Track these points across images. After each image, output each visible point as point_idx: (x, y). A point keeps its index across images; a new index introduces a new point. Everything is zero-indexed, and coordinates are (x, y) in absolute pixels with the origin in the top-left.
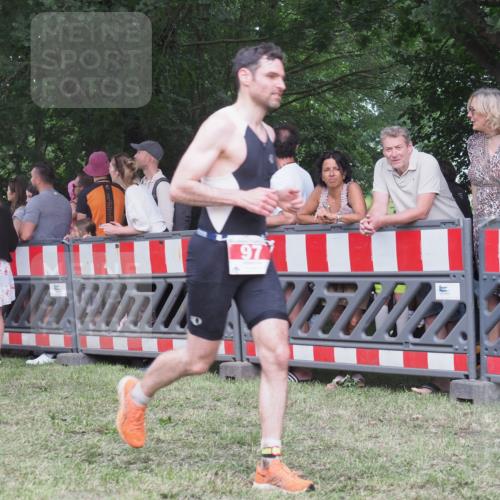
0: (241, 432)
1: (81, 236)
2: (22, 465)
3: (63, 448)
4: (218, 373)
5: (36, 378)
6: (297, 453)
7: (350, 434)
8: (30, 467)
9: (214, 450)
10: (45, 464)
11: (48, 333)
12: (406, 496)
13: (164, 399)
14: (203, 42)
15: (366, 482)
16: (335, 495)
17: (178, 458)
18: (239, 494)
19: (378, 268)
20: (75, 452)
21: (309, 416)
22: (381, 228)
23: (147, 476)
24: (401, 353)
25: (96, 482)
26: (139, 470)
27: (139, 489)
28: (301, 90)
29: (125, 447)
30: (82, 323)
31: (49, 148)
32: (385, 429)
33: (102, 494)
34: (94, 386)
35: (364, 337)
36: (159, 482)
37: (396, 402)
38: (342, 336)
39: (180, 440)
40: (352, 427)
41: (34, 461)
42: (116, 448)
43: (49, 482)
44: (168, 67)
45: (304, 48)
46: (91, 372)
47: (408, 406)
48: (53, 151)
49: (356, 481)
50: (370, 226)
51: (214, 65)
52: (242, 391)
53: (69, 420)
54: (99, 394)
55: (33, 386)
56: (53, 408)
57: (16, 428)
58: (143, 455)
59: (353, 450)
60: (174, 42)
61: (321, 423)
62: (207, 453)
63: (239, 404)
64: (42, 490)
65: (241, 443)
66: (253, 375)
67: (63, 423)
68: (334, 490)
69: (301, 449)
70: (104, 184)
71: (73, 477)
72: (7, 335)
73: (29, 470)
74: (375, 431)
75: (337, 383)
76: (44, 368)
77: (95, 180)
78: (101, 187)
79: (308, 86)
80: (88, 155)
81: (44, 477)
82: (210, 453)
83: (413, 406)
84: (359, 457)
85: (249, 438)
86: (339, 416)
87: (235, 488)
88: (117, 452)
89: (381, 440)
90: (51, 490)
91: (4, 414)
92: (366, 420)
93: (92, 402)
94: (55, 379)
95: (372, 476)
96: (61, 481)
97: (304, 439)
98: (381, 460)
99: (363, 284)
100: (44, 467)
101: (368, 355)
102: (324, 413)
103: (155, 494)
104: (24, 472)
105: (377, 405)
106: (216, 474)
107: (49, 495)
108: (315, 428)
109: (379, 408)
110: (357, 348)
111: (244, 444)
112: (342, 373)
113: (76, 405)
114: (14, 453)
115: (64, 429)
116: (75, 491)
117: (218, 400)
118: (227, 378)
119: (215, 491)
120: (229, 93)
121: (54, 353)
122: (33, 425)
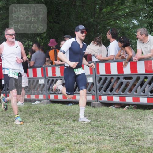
0: (97, 124)
1: (48, 65)
2: (32, 135)
3: (44, 129)
4: (90, 105)
5: (35, 108)
6: (115, 130)
7: (131, 123)
8: (34, 135)
9: (90, 129)
10: (39, 134)
11: (38, 95)
12: (149, 142)
13: (74, 114)
14: (84, 4)
15: (136, 138)
16: (127, 142)
17: (79, 132)
18: (98, 142)
19: (139, 72)
20: (48, 131)
21: (118, 118)
22: (140, 60)
23: (70, 137)
24: (146, 98)
25: (54, 140)
26: (67, 136)
27: (67, 141)
28: (114, 18)
29: (62, 129)
30: (49, 91)
31: (38, 38)
32: (142, 122)
33: (56, 143)
34: (53, 110)
35: (135, 93)
36: (73, 139)
37: (145, 113)
38: (128, 93)
39: (79, 126)
40: (131, 121)
41: (36, 133)
42: (60, 129)
43: (40, 140)
44: (73, 12)
45: (115, 5)
46: (52, 106)
47: (149, 115)
48: (39, 39)
49: (133, 138)
50: (136, 59)
51: (88, 11)
52: (98, 111)
53: (46, 121)
54: (54, 113)
55: (35, 111)
56: (41, 117)
57: (30, 124)
58: (68, 131)
59: (132, 128)
60: (75, 4)
61: (122, 120)
62: (88, 130)
63: (97, 115)
64: (38, 142)
65: (98, 127)
66: (101, 106)
67: (44, 122)
68: (127, 141)
69: (116, 128)
70: (54, 49)
71: (47, 138)
72: (26, 96)
73: (34, 136)
74: (139, 122)
75: (127, 108)
76: (37, 105)
77: (52, 47)
78: (53, 50)
79: (116, 16)
80: (49, 40)
81: (39, 138)
82: (89, 130)
83: (150, 114)
84: (134, 130)
85: (100, 125)
86: (128, 118)
87: (96, 140)
88: (60, 130)
89: (141, 125)
90: (41, 142)
91: (26, 120)
92: (136, 119)
93: (52, 115)
94: (41, 109)
95: (138, 136)
96: (44, 139)
97: (117, 125)
98: (141, 131)
99: (135, 77)
100: (38, 135)
101: (136, 99)
102: (123, 117)
103: (72, 143)
104: (33, 137)
105: (139, 114)
106: (91, 136)
107: (40, 144)
108: (120, 122)
109: (140, 115)
110: (133, 97)
111: (99, 127)
112: (129, 105)
113: (47, 116)
114: (29, 131)
115: (44, 124)
116: (48, 142)
117: (91, 114)
118: (93, 107)
119: (90, 141)
120: (92, 20)
121: (40, 101)
122: (35, 122)
